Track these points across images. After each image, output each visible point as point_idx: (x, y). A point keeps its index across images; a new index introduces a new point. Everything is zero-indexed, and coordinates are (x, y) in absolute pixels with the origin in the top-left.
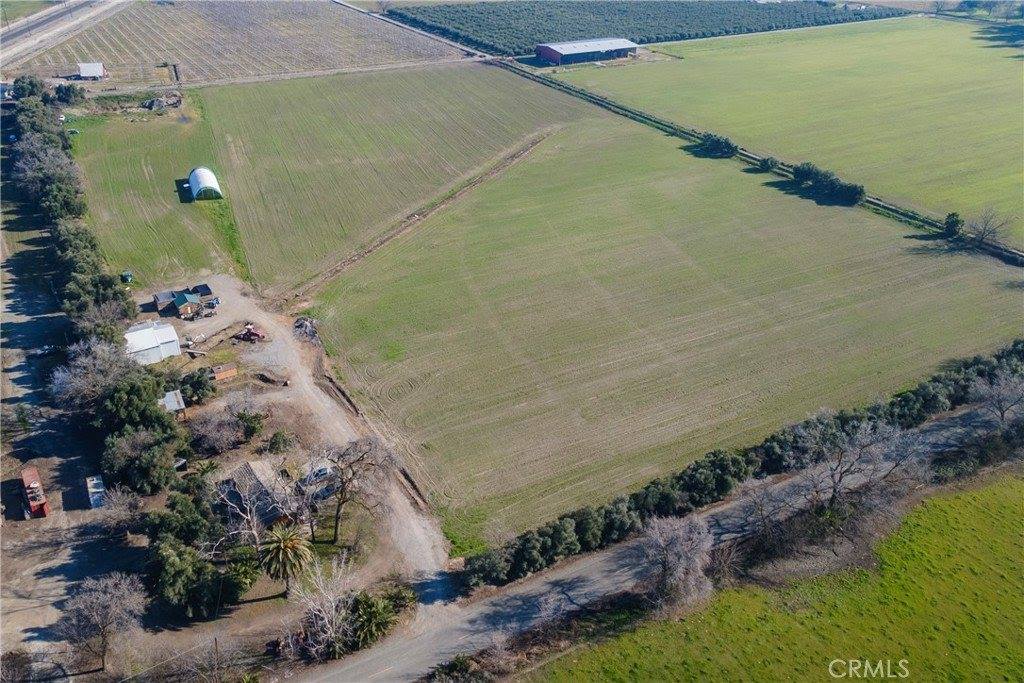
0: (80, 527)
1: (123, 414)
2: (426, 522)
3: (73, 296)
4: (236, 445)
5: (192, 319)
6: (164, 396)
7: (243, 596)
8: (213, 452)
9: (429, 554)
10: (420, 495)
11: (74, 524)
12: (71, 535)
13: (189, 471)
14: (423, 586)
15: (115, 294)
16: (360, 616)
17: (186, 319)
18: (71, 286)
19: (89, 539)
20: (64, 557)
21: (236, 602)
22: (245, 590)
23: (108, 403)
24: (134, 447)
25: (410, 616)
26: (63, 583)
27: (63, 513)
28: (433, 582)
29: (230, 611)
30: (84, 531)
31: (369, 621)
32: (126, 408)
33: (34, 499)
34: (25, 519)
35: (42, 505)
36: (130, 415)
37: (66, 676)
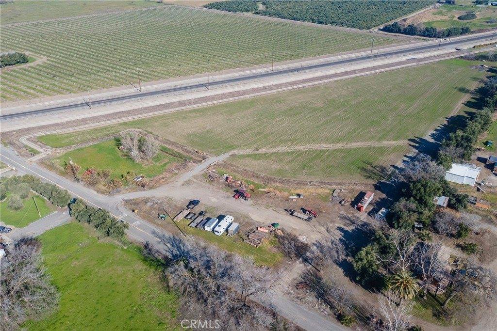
0: (365, 223)
1: (414, 193)
3: (449, 139)
4: (452, 235)
6: (440, 196)
7: (384, 291)
8: (437, 231)
11: (365, 220)
12: (360, 223)
13: (422, 232)
15: (467, 146)
17: (494, 173)
18: (451, 134)
20: (350, 229)
22: (386, 289)
23: (411, 184)
24: (405, 206)
26: (341, 236)
27: (366, 214)
29: (374, 292)
30: (365, 225)
33: (361, 203)
34: (354, 207)
35: (361, 207)
36: (416, 194)
37: (310, 264)
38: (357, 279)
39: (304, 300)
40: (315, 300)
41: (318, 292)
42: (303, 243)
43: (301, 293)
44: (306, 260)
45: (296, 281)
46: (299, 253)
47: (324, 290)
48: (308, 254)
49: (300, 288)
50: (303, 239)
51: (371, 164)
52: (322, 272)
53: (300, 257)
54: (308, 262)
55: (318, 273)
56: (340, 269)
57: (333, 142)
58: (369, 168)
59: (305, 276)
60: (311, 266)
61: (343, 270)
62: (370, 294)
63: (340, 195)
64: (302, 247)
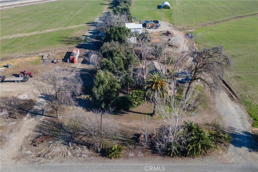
2: (237, 106)
5: (150, 28)
7: (132, 109)
9: (238, 121)
10: (234, 94)
11: (82, 67)
12: (79, 70)
14: (234, 135)
16: (192, 135)
17: (148, 28)
19: (83, 73)
21: (127, 110)
22: (133, 106)
25: (223, 149)
27: (80, 64)
28: (240, 135)
29: (123, 113)
30: (83, 70)
31: (198, 140)
32: (114, 34)
33: (72, 56)
34: (67, 62)
35: (74, 58)
36: (114, 37)
37: (42, 115)
38: (103, 107)
39: (49, 154)
40: (64, 148)
41: (64, 138)
42: (26, 100)
43: (42, 148)
44: (35, 114)
45: (30, 139)
46: (24, 110)
47: (70, 133)
48: (35, 107)
49: (38, 143)
50: (24, 97)
51: (67, 38)
52: (60, 118)
53: (26, 114)
54: (38, 114)
55: (55, 120)
56: (79, 108)
57: (28, 32)
58: (66, 39)
59: (40, 128)
60: (43, 117)
61: (82, 108)
62: (121, 117)
63: (50, 57)
64: (26, 104)
